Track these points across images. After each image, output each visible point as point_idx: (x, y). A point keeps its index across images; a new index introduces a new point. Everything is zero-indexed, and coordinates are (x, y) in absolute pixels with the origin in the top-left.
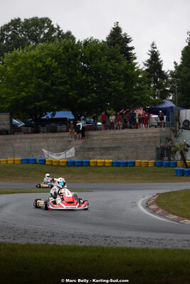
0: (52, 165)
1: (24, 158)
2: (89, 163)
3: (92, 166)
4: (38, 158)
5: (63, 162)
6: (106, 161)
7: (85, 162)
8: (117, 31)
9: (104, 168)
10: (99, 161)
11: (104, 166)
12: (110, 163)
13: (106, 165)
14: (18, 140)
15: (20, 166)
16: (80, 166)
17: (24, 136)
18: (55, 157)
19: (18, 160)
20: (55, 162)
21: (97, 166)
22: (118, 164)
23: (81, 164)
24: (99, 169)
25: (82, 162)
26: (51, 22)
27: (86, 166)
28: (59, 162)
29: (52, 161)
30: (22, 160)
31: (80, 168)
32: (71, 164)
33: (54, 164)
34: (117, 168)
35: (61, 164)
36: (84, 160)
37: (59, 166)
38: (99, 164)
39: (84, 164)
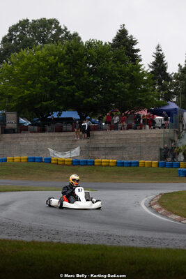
0: (57, 164)
1: (30, 156)
2: (94, 162)
3: (96, 166)
4: (44, 156)
5: (68, 161)
6: (111, 160)
8: (123, 33)
9: (107, 168)
10: (103, 160)
11: (109, 166)
12: (113, 163)
13: (110, 164)
14: (25, 139)
15: (26, 164)
16: (85, 165)
17: (31, 135)
18: (60, 156)
19: (24, 159)
20: (60, 161)
21: (101, 165)
22: (122, 164)
23: (86, 163)
24: (103, 168)
25: (87, 162)
26: (59, 23)
27: (91, 165)
28: (64, 161)
29: (57, 160)
30: (28, 159)
31: (85, 167)
32: (75, 164)
33: (59, 163)
34: (121, 168)
35: (66, 163)
36: (89, 160)
37: (64, 164)
38: (103, 164)
39: (89, 163)
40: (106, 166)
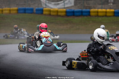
0: (50, 15)
1: (20, 7)
2: (89, 12)
3: (93, 16)
4: (35, 7)
5: (61, 12)
6: (108, 10)
7: (86, 12)
9: (104, 18)
10: (100, 10)
11: (106, 16)
13: (108, 14)
15: (16, 16)
16: (80, 16)
18: (53, 7)
19: (13, 10)
20: (54, 12)
21: (98, 16)
23: (81, 14)
24: (100, 19)
25: (82, 12)
27: (86, 16)
28: (57, 12)
29: (50, 11)
30: (18, 10)
31: (80, 19)
32: (70, 14)
33: (52, 13)
35: (59, 14)
36: (84, 10)
37: (58, 16)
38: (100, 14)
39: (84, 14)
40: (103, 16)
